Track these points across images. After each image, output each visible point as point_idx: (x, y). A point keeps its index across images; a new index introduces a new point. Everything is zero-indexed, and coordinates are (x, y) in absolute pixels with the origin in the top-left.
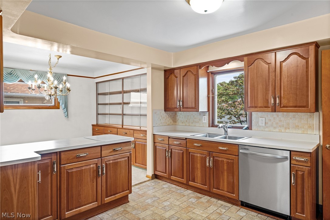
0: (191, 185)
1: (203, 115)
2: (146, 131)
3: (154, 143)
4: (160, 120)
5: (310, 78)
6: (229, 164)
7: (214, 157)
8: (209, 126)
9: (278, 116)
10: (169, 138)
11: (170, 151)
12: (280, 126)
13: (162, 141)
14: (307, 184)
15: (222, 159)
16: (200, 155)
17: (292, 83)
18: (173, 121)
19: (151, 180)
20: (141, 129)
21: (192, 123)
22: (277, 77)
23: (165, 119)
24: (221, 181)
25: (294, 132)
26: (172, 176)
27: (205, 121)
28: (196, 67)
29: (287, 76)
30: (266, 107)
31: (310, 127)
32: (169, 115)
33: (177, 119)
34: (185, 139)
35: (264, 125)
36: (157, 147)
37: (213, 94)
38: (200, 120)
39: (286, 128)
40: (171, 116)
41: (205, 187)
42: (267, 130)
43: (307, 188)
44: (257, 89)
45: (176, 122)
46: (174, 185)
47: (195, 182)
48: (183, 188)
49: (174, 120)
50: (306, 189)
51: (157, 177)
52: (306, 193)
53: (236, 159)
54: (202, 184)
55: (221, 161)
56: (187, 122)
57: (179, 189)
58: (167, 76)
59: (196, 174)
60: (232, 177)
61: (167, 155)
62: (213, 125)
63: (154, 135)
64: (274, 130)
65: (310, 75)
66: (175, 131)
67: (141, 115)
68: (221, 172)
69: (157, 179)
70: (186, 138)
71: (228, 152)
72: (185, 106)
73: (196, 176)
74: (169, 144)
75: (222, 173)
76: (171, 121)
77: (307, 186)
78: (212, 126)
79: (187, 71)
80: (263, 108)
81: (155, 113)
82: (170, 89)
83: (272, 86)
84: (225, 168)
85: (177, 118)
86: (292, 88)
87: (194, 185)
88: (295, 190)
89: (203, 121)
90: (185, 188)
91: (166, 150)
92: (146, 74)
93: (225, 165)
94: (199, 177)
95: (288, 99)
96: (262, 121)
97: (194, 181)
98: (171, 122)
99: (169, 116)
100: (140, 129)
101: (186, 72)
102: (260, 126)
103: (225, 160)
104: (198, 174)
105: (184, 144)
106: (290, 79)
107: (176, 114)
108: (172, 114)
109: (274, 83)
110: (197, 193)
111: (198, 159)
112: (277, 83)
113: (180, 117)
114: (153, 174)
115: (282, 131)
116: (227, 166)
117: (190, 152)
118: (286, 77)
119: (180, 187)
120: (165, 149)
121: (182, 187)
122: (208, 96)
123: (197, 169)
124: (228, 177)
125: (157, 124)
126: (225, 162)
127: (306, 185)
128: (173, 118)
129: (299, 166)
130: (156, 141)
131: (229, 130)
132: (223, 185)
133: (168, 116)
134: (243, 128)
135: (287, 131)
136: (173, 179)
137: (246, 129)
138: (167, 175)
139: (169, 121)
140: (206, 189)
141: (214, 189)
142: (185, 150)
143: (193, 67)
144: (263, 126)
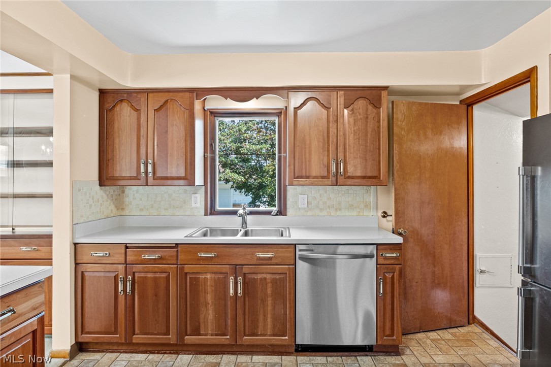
0: (189, 342)
1: (192, 192)
2: (50, 237)
3: (76, 264)
4: (91, 205)
5: (382, 137)
6: (276, 283)
7: (244, 274)
8: (206, 214)
9: (326, 192)
10: (127, 247)
11: (130, 277)
12: (329, 207)
13: (105, 258)
14: (398, 291)
15: (262, 275)
16: (213, 275)
17: (360, 142)
18: (116, 207)
19: (70, 361)
20: (16, 233)
21: (167, 209)
22: (340, 131)
23: (101, 204)
24: (261, 318)
25: (347, 214)
26: (134, 334)
27: (198, 205)
28: (187, 94)
29: (354, 130)
30: (323, 177)
31: (366, 206)
32: (108, 193)
33: (127, 203)
34: (174, 245)
35: (306, 207)
36: (86, 274)
37: (213, 152)
38: (185, 202)
39: (336, 210)
40: (112, 196)
41: (225, 339)
42: (311, 215)
43: (398, 296)
44: (310, 147)
45: (123, 209)
46: (141, 355)
47: (200, 335)
48: (166, 355)
49: (120, 204)
50: (396, 298)
51: (84, 347)
52: (397, 304)
53: (289, 271)
54: (217, 335)
55: (261, 279)
56: (152, 207)
57: (158, 360)
58: (108, 106)
59: (202, 317)
60: (282, 305)
61: (120, 288)
62: (213, 211)
63: (75, 244)
64: (321, 214)
65: (382, 132)
66: (122, 229)
67: (15, 196)
68: (259, 301)
69: (85, 354)
70: (177, 244)
71: (274, 261)
72: (159, 174)
73: (202, 320)
74: (126, 263)
75: (264, 301)
76: (112, 207)
77: (398, 293)
78: (211, 214)
79: (166, 99)
80: (318, 178)
81: (79, 190)
82: (117, 135)
83: (332, 144)
84: (269, 291)
85: (127, 200)
86: (360, 150)
87: (197, 342)
88: (382, 303)
89: (193, 205)
90: (170, 353)
91: (116, 278)
92: (51, 91)
93: (269, 285)
94: (209, 321)
95: (354, 166)
96: (302, 201)
97: (196, 332)
98: (112, 210)
99: (107, 196)
100: (11, 233)
101: (163, 101)
102: (300, 209)
103: (268, 276)
104: (209, 315)
105: (172, 256)
106: (358, 137)
107: (123, 192)
108: (114, 191)
109: (335, 140)
110: (203, 356)
111: (209, 283)
112: (340, 139)
113: (134, 198)
114: (74, 342)
115: (332, 214)
116: (272, 287)
117: (186, 273)
118: (353, 132)
119: (156, 355)
120: (114, 275)
121: (162, 353)
122: (204, 156)
123: (207, 304)
124: (274, 308)
125: (82, 216)
126: (269, 281)
127: (396, 292)
128: (116, 200)
129: (387, 266)
130: (83, 258)
131: (249, 218)
132: (265, 325)
133: (105, 197)
134: (272, 214)
135: (339, 213)
136: (142, 342)
137: (277, 215)
138: (120, 338)
139: (108, 207)
140: (227, 342)
141: (245, 337)
142: (175, 271)
143: (181, 94)
144: (304, 208)
